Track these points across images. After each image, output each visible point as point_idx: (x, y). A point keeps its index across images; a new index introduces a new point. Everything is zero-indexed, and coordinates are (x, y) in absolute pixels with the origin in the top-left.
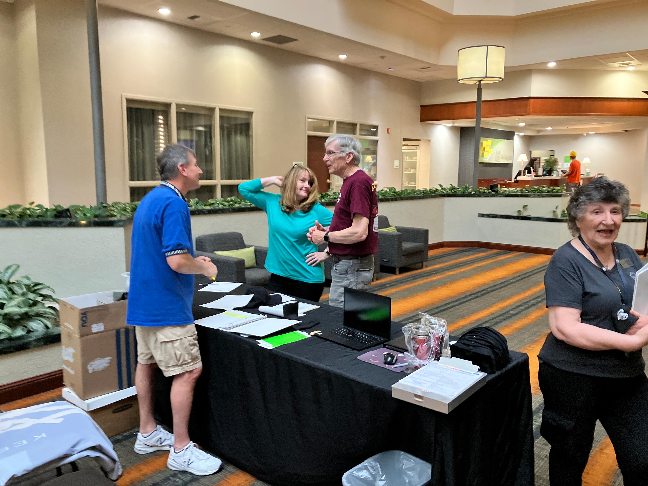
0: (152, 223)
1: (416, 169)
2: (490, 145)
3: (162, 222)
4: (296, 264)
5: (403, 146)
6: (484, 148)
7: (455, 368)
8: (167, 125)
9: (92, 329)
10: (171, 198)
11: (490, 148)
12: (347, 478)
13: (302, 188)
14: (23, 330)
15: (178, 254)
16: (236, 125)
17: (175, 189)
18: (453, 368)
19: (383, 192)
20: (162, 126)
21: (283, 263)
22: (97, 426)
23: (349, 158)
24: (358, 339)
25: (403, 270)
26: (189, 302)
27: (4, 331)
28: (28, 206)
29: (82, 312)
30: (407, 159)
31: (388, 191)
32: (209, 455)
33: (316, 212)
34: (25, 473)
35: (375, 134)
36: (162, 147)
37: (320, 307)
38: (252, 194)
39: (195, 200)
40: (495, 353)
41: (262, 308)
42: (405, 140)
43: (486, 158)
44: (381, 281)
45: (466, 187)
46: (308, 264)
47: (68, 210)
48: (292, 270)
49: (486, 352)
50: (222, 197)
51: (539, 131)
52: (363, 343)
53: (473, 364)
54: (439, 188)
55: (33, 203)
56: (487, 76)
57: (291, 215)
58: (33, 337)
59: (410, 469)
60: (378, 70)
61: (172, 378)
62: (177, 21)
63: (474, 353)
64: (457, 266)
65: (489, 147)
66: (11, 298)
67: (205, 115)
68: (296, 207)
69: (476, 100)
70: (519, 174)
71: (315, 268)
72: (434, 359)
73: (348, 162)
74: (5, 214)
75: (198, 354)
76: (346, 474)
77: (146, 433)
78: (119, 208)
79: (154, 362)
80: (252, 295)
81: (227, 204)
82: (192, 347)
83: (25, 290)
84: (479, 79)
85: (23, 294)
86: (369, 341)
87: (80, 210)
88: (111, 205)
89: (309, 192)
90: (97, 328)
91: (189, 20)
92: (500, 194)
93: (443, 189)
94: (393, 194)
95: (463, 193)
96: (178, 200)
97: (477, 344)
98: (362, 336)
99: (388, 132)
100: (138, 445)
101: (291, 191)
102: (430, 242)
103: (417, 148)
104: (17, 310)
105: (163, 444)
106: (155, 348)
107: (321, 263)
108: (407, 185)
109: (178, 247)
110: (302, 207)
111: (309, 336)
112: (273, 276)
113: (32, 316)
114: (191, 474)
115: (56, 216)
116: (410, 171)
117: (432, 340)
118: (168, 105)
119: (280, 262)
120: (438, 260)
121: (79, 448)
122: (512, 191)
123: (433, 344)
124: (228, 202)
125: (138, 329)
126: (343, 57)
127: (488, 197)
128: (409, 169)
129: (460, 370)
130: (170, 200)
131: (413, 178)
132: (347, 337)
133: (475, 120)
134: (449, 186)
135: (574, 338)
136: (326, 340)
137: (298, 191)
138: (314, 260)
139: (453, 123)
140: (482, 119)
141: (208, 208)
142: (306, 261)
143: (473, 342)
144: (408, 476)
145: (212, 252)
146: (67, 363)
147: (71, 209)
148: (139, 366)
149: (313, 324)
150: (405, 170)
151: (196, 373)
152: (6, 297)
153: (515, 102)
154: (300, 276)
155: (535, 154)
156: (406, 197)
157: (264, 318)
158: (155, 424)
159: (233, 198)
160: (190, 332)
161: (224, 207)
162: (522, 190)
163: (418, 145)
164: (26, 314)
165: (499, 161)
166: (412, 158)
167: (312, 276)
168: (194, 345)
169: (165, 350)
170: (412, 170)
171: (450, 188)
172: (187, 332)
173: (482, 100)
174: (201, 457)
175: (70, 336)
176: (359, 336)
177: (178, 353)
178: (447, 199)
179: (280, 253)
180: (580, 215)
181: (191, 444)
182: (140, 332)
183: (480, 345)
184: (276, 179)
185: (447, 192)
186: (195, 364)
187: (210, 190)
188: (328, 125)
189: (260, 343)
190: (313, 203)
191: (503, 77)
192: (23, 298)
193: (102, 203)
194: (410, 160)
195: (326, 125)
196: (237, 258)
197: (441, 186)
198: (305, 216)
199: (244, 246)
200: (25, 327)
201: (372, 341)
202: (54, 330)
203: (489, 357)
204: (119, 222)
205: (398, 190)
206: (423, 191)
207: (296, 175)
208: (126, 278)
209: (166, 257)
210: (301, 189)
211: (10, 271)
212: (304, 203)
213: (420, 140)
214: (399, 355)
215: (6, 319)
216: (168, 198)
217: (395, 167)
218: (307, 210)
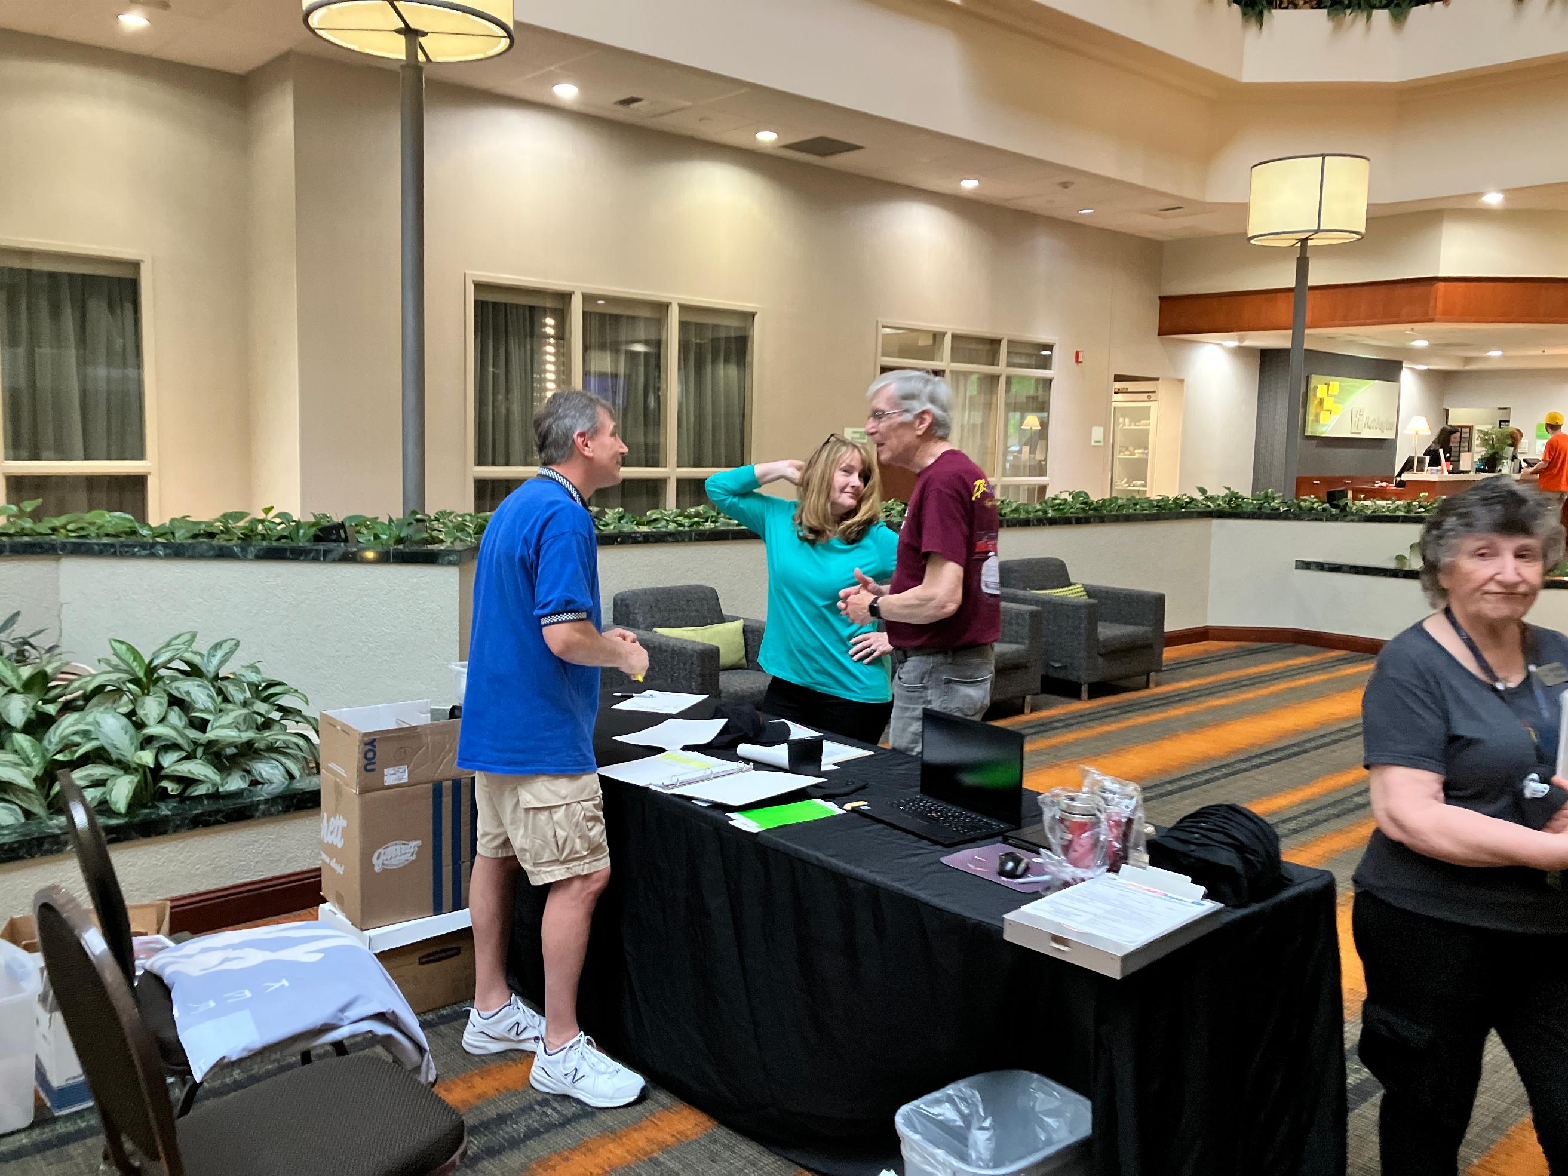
0: (518, 555)
1: (1146, 448)
2: (1336, 393)
3: (537, 553)
4: (826, 658)
5: (1115, 393)
6: (1321, 401)
7: (1152, 889)
8: (563, 339)
9: (386, 778)
10: (557, 502)
11: (1335, 402)
12: (904, 1117)
13: (845, 487)
14: (243, 778)
15: (566, 621)
16: (715, 341)
17: (567, 485)
18: (1149, 890)
19: (1058, 501)
20: (552, 341)
21: (798, 653)
22: (389, 977)
23: (921, 423)
24: (949, 822)
25: (1098, 690)
26: (588, 728)
27: (205, 776)
28: (262, 516)
29: (366, 739)
30: (1124, 425)
31: (1070, 499)
32: (618, 1065)
33: (875, 541)
34: (245, 1054)
35: (1045, 363)
36: (551, 388)
37: (873, 753)
38: (735, 500)
39: (616, 511)
40: (1247, 862)
41: (744, 749)
42: (1118, 378)
43: (1324, 425)
44: (1044, 714)
45: (1266, 496)
46: (855, 658)
47: (342, 525)
48: (817, 671)
49: (1226, 857)
50: (677, 507)
51: (1468, 360)
52: (958, 831)
53: (1193, 882)
54: (1198, 496)
55: (272, 508)
56: (1322, 228)
57: (819, 548)
58: (264, 792)
59: (1050, 1113)
60: (1057, 214)
61: (546, 889)
62: (591, 110)
63: (1199, 859)
64: (1238, 685)
65: (1332, 399)
66: (221, 710)
67: (647, 319)
68: (830, 531)
69: (1294, 286)
70: (1408, 466)
71: (869, 667)
72: (1107, 867)
73: (920, 433)
74: (215, 531)
75: (603, 839)
76: (904, 1109)
77: (487, 1009)
78: (450, 524)
79: (511, 854)
80: (724, 721)
81: (686, 522)
82: (590, 824)
83: (248, 695)
84: (1304, 236)
85: (245, 704)
86: (973, 828)
87: (367, 527)
88: (433, 518)
89: (860, 498)
90: (395, 776)
91: (620, 108)
92: (1352, 514)
93: (1207, 498)
94: (1082, 508)
95: (1259, 509)
96: (573, 508)
97: (1207, 841)
98: (958, 817)
99: (1077, 361)
100: (469, 1034)
101: (819, 493)
102: (1168, 628)
103: (1149, 397)
104: (231, 734)
105: (522, 1037)
106: (513, 822)
107: (883, 658)
108: (1124, 487)
109: (568, 606)
110: (844, 532)
111: (840, 812)
112: (777, 684)
113: (261, 750)
114: (579, 1101)
115: (317, 538)
116: (1132, 454)
117: (1104, 826)
118: (565, 297)
119: (791, 652)
120: (1189, 670)
121: (353, 1013)
122: (1384, 507)
123: (1106, 835)
124: (689, 517)
125: (481, 780)
126: (969, 185)
127: (1321, 520)
128: (1131, 449)
129: (1162, 894)
130: (557, 507)
131: (1139, 468)
132: (924, 816)
133: (1290, 332)
134: (1223, 492)
135: (1424, 837)
136: (879, 821)
137: (836, 495)
138: (868, 650)
139: (1241, 340)
140: (1307, 331)
141: (644, 529)
142: (851, 652)
143: (1197, 836)
144: (1044, 1127)
145: (649, 628)
146: (330, 849)
147: (347, 524)
148: (478, 860)
149: (853, 787)
150: (1120, 451)
151: (597, 881)
152: (212, 708)
153: (1399, 290)
154: (836, 686)
155: (1459, 416)
156: (1114, 515)
157: (746, 771)
158: (507, 992)
159: (701, 509)
160: (587, 791)
161: (681, 528)
162: (1409, 505)
163: (1154, 392)
164: (249, 744)
165: (1360, 433)
166: (1139, 421)
167: (863, 686)
168: (595, 819)
169: (534, 825)
170: (1136, 451)
171: (1226, 496)
172: (583, 790)
173: (1310, 284)
174: (602, 1067)
175: (338, 790)
176: (952, 816)
177: (561, 834)
178: (1216, 522)
179: (791, 629)
180: (1445, 560)
181: (582, 1037)
182: (484, 789)
183: (1211, 843)
184: (788, 467)
185: (1219, 505)
186: (595, 861)
187: (653, 489)
188: (930, 342)
189: (732, 820)
190: (870, 522)
191: (1363, 231)
192: (245, 711)
193: (414, 513)
194: (1133, 427)
195: (924, 342)
196: (704, 644)
197: (1203, 491)
198: (851, 550)
199: (722, 619)
200: (248, 772)
201: (979, 829)
202: (304, 784)
203: (1232, 869)
204: (448, 555)
205: (1095, 497)
206: (1159, 501)
207: (831, 458)
208: (459, 673)
209: (541, 627)
210: (842, 490)
211: (220, 654)
212: (849, 522)
213: (1158, 379)
214: (1034, 860)
215: (208, 754)
216: (552, 504)
217: (1093, 443)
218: (855, 538)
